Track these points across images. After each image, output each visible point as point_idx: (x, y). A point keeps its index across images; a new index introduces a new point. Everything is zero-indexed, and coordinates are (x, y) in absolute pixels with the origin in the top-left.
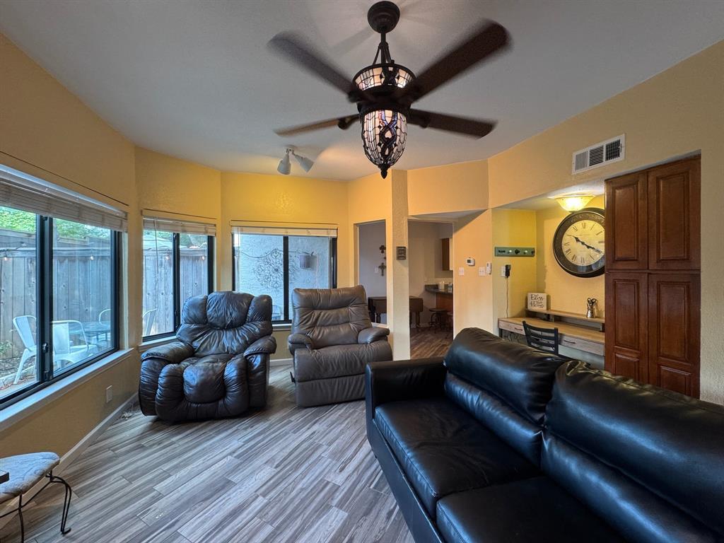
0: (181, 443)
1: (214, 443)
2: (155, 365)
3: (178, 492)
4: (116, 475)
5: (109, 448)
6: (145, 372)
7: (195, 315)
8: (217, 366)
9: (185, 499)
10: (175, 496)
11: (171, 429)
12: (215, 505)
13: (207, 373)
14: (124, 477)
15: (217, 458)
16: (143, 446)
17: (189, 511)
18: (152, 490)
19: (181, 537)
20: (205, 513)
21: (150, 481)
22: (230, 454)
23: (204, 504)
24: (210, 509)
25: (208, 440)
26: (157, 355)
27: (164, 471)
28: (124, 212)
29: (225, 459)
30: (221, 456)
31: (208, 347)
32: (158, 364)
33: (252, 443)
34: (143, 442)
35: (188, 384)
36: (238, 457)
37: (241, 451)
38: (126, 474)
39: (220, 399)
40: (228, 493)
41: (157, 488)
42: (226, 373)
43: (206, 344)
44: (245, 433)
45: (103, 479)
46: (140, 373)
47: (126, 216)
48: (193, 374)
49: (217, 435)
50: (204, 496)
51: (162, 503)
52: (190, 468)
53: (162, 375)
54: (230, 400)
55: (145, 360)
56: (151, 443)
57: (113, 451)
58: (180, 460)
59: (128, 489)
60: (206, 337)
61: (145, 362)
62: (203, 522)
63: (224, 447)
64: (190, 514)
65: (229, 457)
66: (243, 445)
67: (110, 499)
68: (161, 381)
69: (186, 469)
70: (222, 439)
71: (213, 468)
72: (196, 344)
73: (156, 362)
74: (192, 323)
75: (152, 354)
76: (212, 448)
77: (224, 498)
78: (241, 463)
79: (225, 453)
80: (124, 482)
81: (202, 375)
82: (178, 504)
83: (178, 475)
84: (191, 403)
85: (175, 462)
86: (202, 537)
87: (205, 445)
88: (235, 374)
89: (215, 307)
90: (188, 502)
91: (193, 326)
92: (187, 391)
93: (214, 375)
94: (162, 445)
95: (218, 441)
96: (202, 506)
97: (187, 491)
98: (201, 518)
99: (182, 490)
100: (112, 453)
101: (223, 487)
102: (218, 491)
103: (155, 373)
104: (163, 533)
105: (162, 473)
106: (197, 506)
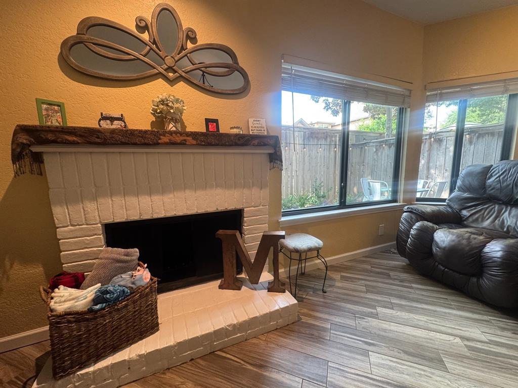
0: (417, 292)
1: (449, 313)
2: (412, 218)
3: (390, 325)
4: (363, 282)
5: (371, 264)
6: (403, 221)
7: (470, 184)
8: (475, 239)
9: (390, 335)
10: (384, 325)
11: (417, 277)
12: (411, 367)
13: (459, 241)
14: (365, 286)
15: (443, 329)
16: (389, 276)
17: (386, 347)
18: (374, 307)
19: (367, 359)
20: (398, 363)
21: (378, 301)
22: (462, 338)
23: (402, 355)
24: (404, 365)
25: (445, 307)
26: (415, 210)
27: (391, 302)
28: (408, 90)
29: (452, 338)
30: (450, 331)
31: (480, 220)
32: (414, 218)
33: (504, 351)
34: (391, 273)
35: (437, 244)
36: (470, 348)
37: (479, 345)
38: (367, 285)
39: (473, 275)
40: (433, 371)
41: (379, 309)
42: (486, 250)
43: (477, 216)
44: (499, 332)
45: (356, 278)
46: (399, 221)
47: (410, 93)
48: (443, 237)
49: (458, 309)
50: (406, 349)
51: (374, 322)
52: (412, 315)
53: (414, 227)
54: (485, 282)
55: (406, 212)
56: (396, 277)
57: (372, 267)
58: (408, 304)
59: (362, 295)
60: (479, 208)
61: (405, 213)
62: (391, 368)
63: (459, 325)
64: (386, 351)
65: (458, 340)
66: (487, 343)
67: (351, 293)
68: (413, 232)
69: (407, 314)
70: (461, 317)
71: (432, 334)
72: (465, 213)
73: (413, 216)
74: (464, 191)
75: (412, 209)
76: (443, 316)
77: (424, 371)
78: (468, 358)
79: (455, 332)
80: (364, 289)
81: (453, 241)
82: (383, 334)
83: (399, 313)
84: (439, 264)
85: (403, 302)
86: (381, 379)
87: (438, 309)
88: (499, 254)
89: (499, 176)
90: (391, 340)
91: (466, 195)
92: (434, 250)
93: (467, 246)
94: (402, 284)
95: (456, 315)
96: (399, 354)
97: (396, 332)
98: (391, 364)
99: (393, 327)
100: (370, 268)
101: (431, 360)
102: (423, 358)
103: (411, 224)
104: (360, 342)
105: (389, 302)
106: (396, 350)
